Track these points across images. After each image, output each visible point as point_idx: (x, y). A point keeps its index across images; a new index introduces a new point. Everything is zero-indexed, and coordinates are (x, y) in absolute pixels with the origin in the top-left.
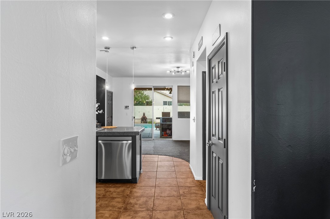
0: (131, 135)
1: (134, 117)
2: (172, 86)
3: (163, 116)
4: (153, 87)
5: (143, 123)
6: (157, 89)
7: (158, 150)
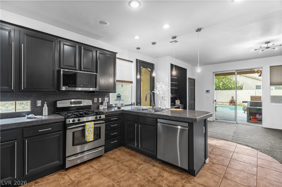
0: (188, 121)
1: (215, 101)
2: (262, 68)
3: (251, 99)
4: (236, 71)
5: (231, 105)
6: (241, 72)
7: (239, 137)
